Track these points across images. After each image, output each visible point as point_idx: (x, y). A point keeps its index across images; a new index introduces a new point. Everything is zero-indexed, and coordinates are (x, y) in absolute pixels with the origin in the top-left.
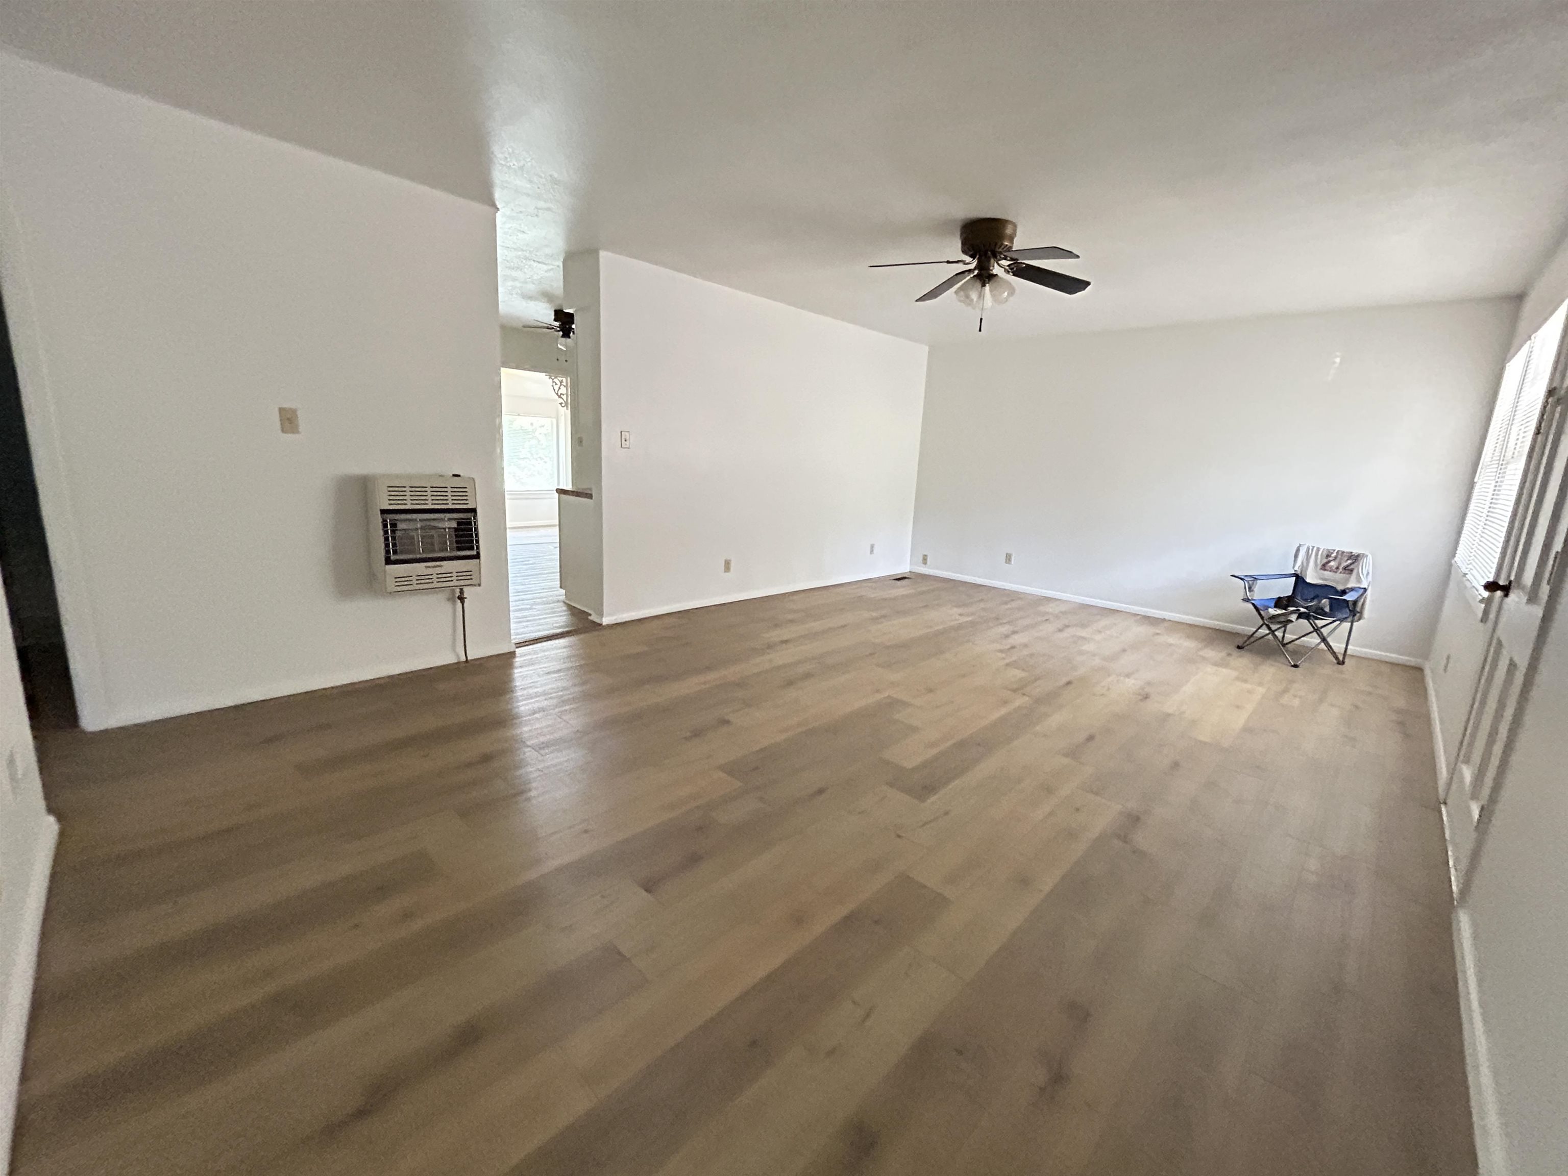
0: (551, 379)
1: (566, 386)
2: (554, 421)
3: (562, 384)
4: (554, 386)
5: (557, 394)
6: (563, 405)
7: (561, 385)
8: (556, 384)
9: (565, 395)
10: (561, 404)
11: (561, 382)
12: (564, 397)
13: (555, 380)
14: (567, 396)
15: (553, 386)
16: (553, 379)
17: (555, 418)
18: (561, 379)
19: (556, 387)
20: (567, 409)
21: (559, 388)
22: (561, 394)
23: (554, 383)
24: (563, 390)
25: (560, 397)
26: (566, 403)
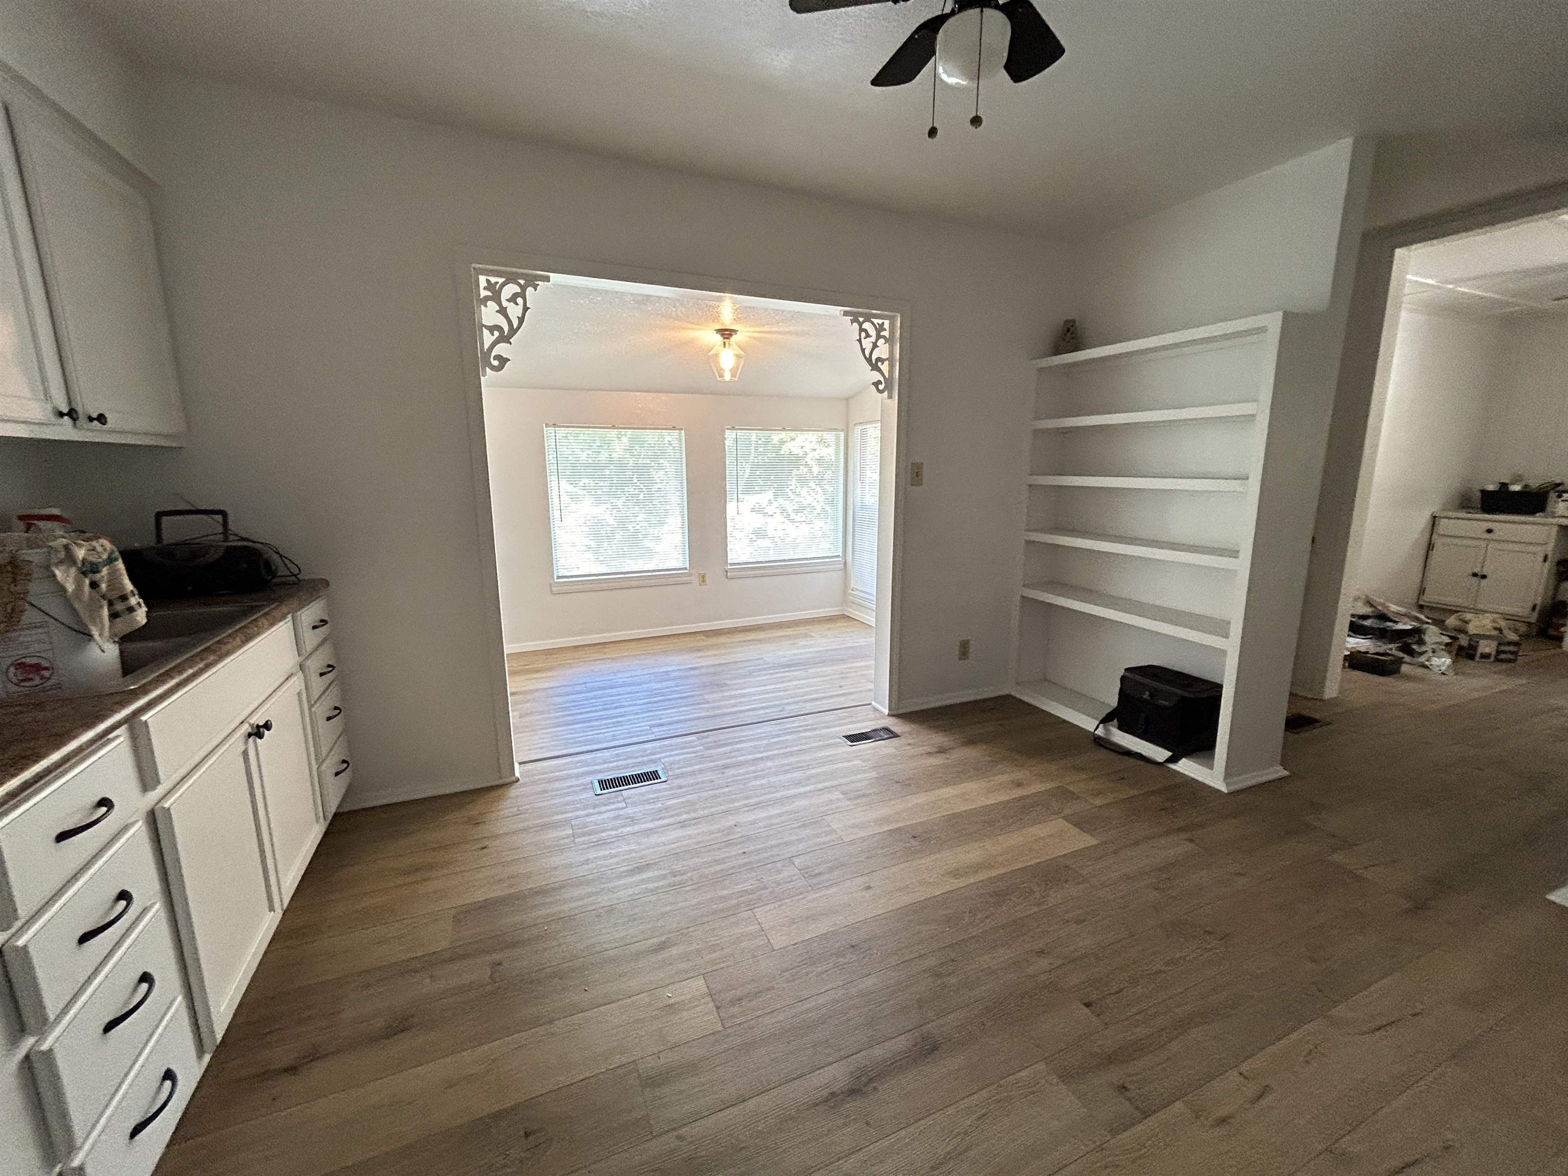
0: (855, 324)
1: (889, 341)
2: (842, 434)
3: (882, 333)
4: (863, 340)
5: (869, 360)
6: (881, 387)
7: (879, 336)
8: (868, 336)
9: (886, 363)
10: (876, 384)
11: (881, 328)
12: (885, 367)
13: (866, 325)
14: (891, 367)
15: (860, 341)
16: (860, 324)
17: (843, 430)
18: (880, 321)
19: (867, 344)
20: (890, 397)
21: (875, 346)
22: (878, 359)
23: (863, 334)
24: (882, 351)
25: (875, 367)
26: (889, 382)
